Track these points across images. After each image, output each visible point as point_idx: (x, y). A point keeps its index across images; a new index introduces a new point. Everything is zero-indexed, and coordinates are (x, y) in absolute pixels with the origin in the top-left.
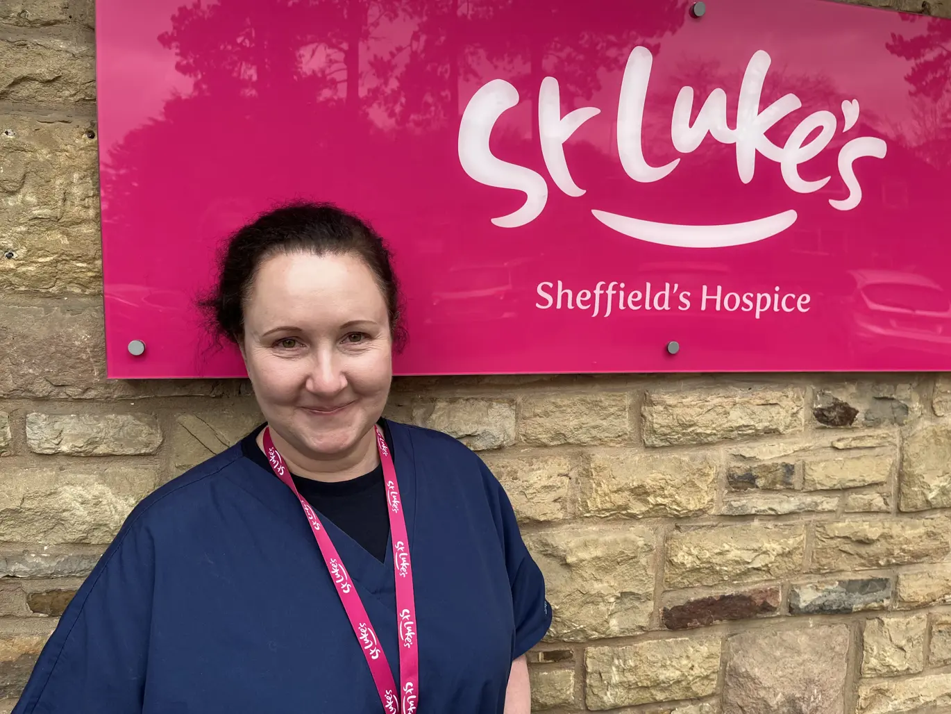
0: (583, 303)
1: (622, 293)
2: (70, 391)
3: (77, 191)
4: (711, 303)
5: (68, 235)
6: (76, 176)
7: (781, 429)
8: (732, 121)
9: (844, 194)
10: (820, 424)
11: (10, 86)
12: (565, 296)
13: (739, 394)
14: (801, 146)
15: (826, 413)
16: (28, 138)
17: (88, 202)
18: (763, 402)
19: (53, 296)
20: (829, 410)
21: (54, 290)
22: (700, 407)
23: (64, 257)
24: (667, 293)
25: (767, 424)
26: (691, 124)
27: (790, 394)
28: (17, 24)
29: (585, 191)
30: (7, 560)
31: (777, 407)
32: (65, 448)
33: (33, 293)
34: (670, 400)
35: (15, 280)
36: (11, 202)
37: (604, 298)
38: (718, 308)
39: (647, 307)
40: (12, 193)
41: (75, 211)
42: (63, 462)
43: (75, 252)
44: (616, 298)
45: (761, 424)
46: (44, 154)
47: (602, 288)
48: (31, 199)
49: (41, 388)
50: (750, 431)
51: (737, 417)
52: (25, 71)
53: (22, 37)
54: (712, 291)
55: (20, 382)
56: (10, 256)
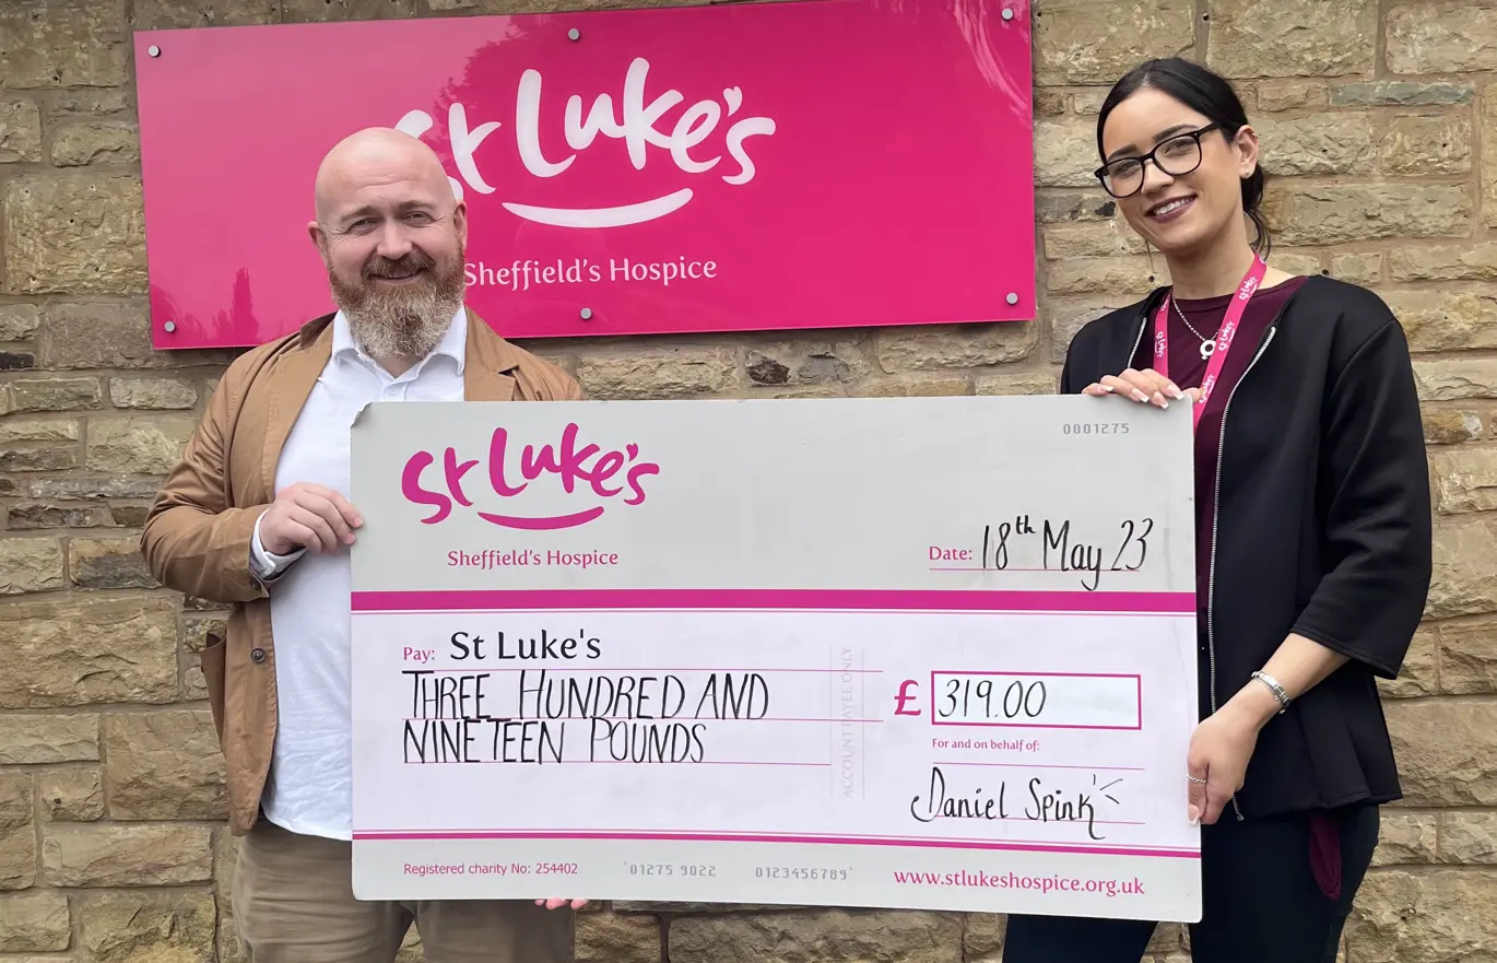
0: (503, 279)
1: (537, 270)
2: (137, 362)
3: (135, 223)
4: (620, 274)
5: (131, 252)
6: (134, 213)
7: (713, 386)
8: (619, 119)
9: (737, 170)
10: (754, 382)
11: (94, 155)
12: (487, 274)
13: (666, 354)
14: (689, 133)
15: (756, 371)
16: (104, 189)
17: (143, 229)
18: (688, 361)
19: (125, 296)
20: (758, 367)
21: (125, 292)
22: (627, 367)
23: (130, 268)
24: (577, 267)
25: (696, 382)
26: (582, 125)
27: (718, 354)
28: (96, 115)
29: (493, 189)
30: (99, 483)
31: (705, 366)
32: (134, 403)
33: (113, 294)
34: (599, 362)
35: (101, 286)
36: (96, 233)
37: (521, 274)
38: (627, 278)
39: (561, 280)
40: (96, 227)
41: (135, 236)
42: (133, 412)
43: (136, 264)
44: (531, 274)
45: (690, 382)
46: (114, 200)
47: (518, 266)
48: (109, 230)
49: (120, 361)
50: (680, 389)
51: (664, 375)
52: (102, 145)
53: (98, 122)
54: (619, 264)
55: (106, 356)
56: (97, 269)
